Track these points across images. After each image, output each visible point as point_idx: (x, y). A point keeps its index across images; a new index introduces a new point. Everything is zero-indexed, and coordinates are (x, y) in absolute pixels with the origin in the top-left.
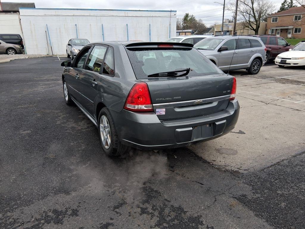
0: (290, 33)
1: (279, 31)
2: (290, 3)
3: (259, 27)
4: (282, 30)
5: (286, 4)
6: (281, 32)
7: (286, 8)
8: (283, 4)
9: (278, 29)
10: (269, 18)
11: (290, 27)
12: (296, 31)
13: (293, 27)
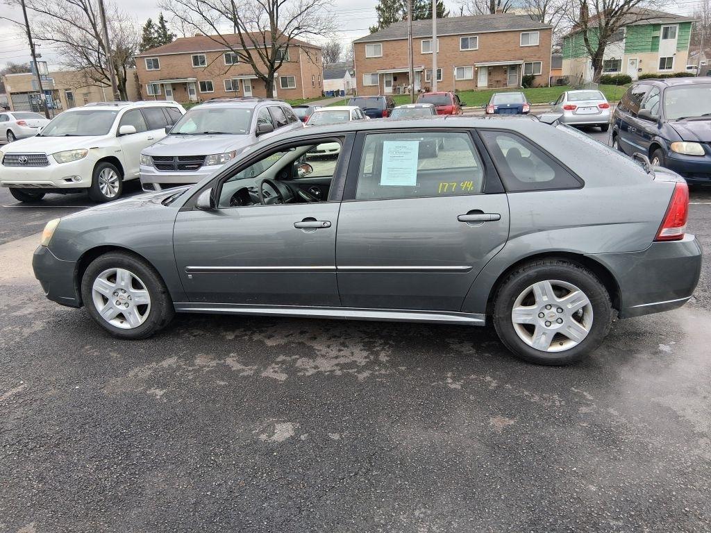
0: (192, 92)
1: (170, 89)
2: (160, 28)
3: (125, 80)
4: (174, 86)
5: (152, 31)
6: (174, 89)
7: (155, 38)
8: (145, 30)
9: (166, 85)
10: (140, 60)
11: (190, 80)
12: (203, 88)
13: (194, 79)
